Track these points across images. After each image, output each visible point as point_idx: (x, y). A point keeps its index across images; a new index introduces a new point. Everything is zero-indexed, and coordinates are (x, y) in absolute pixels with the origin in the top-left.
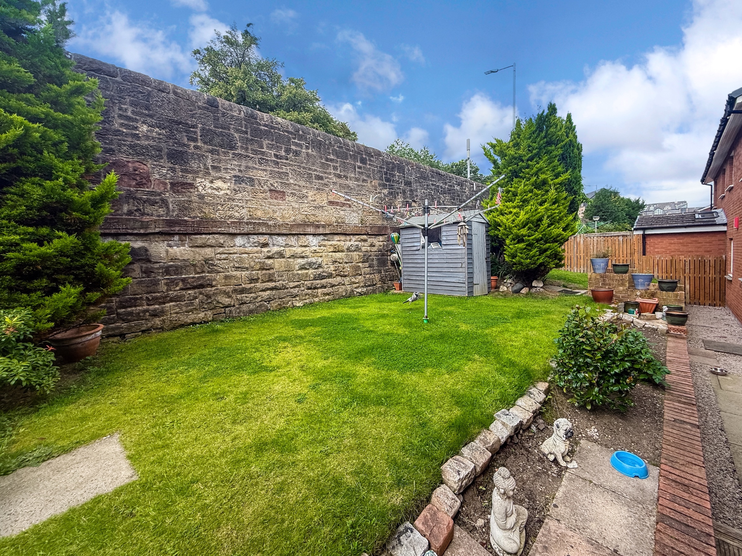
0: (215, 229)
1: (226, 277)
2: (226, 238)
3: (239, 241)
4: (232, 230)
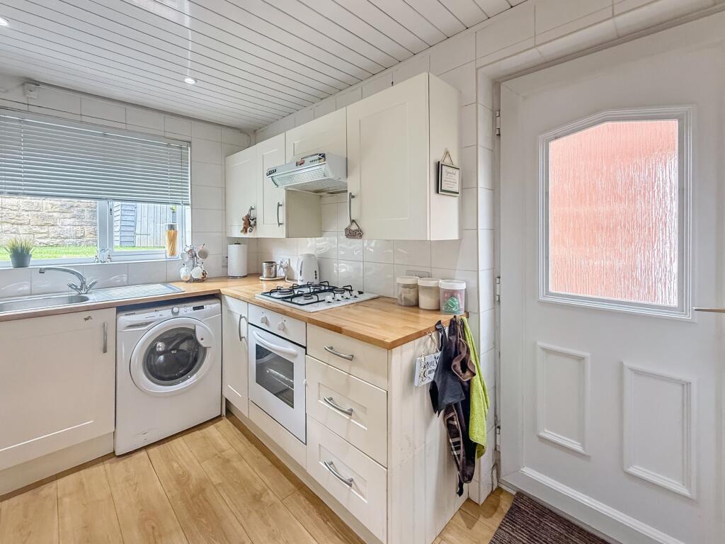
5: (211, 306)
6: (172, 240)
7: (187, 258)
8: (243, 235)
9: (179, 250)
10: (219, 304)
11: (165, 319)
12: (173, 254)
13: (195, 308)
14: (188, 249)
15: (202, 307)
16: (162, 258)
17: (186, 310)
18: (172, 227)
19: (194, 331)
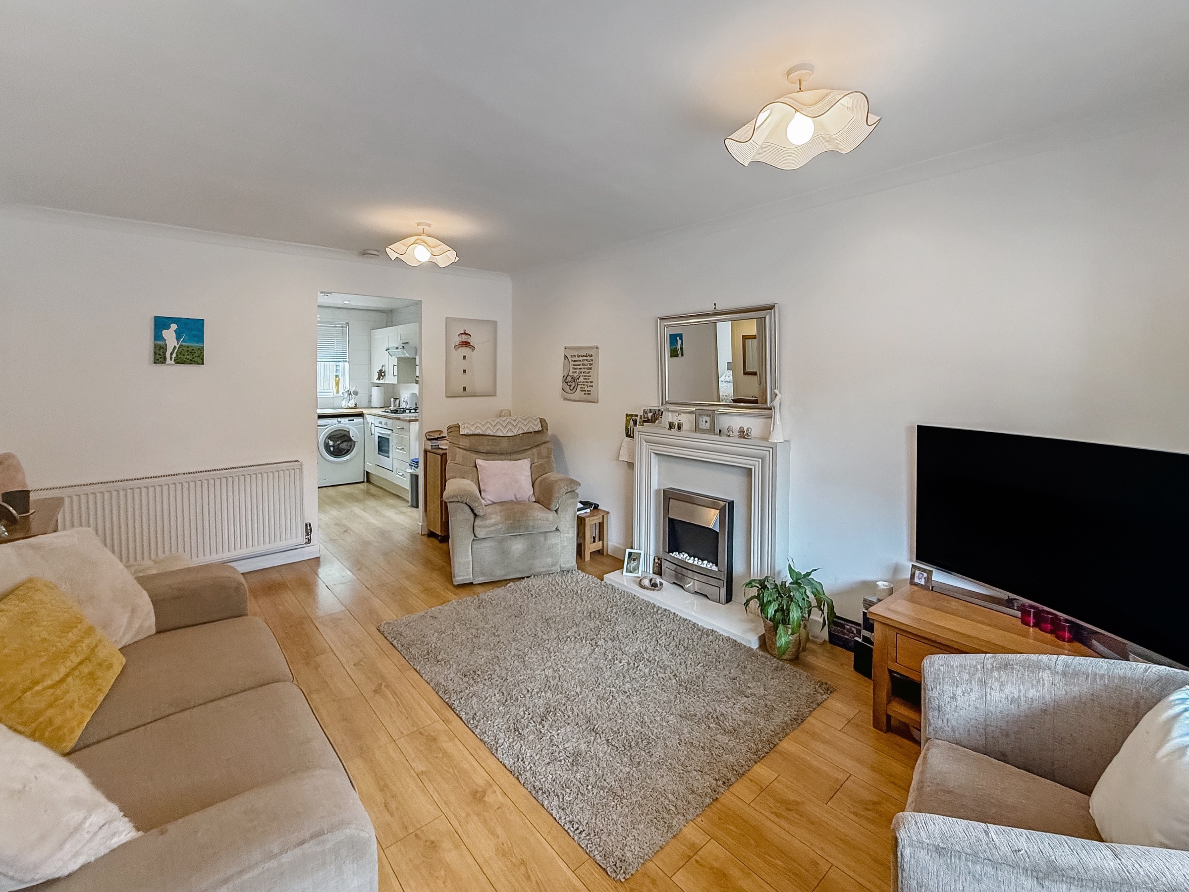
5: (357, 420)
6: (337, 384)
7: (346, 395)
8: (378, 381)
9: (341, 390)
10: (362, 420)
11: (333, 425)
12: (337, 392)
13: (349, 420)
14: (347, 390)
15: (353, 420)
16: (331, 395)
17: (344, 421)
18: (337, 376)
19: (349, 432)
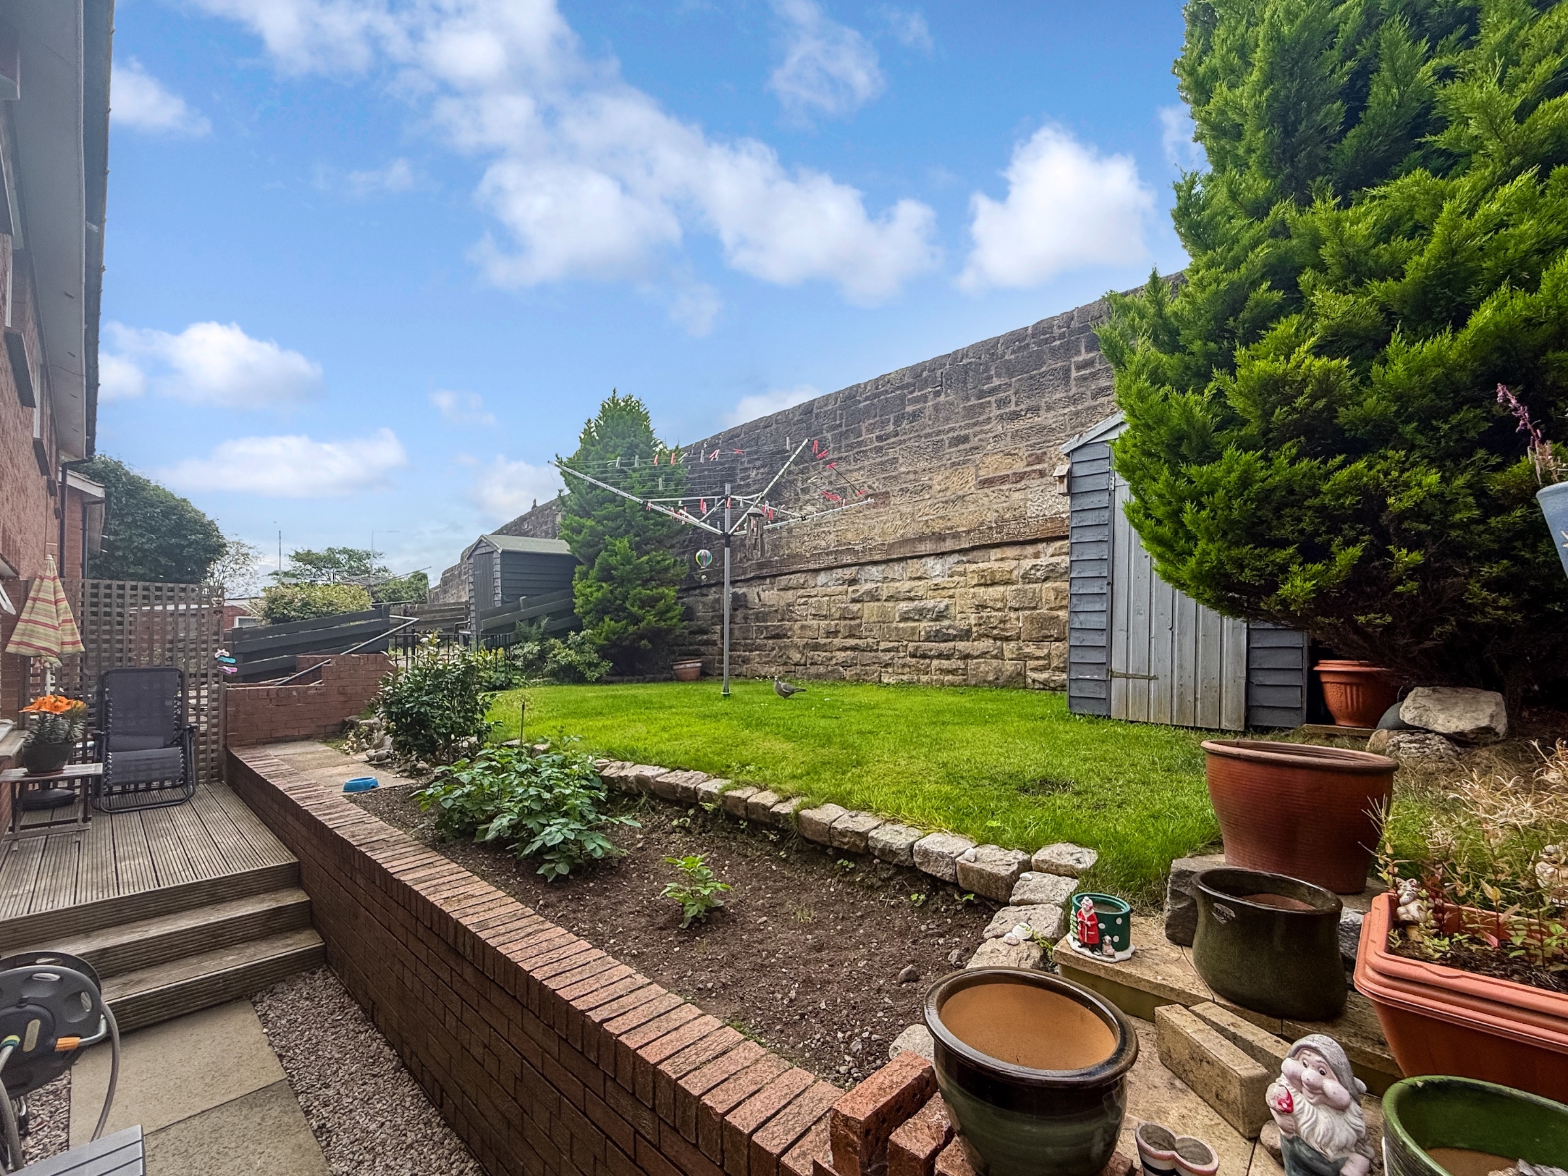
0: (795, 568)
1: (803, 627)
2: (809, 576)
3: (822, 578)
4: (812, 566)
